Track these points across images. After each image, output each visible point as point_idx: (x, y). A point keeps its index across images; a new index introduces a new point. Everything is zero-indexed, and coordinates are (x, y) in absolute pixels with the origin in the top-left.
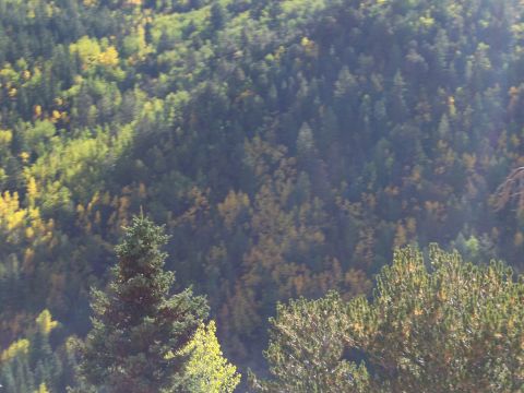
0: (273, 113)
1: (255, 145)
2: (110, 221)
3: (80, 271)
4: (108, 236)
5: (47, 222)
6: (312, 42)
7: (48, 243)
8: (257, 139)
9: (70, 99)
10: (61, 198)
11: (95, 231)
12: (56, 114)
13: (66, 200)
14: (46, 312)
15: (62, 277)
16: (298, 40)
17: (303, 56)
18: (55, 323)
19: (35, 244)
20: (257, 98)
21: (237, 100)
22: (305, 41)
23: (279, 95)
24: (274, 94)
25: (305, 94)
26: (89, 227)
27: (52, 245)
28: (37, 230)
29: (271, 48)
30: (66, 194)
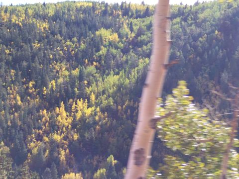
0: (206, 65)
1: (199, 80)
2: (134, 114)
3: (122, 137)
4: (133, 121)
5: (104, 113)
6: (219, 33)
7: (106, 124)
8: (200, 77)
9: (100, 56)
10: (109, 102)
11: (127, 119)
12: (95, 63)
13: (112, 104)
14: (112, 156)
15: (115, 140)
16: (213, 32)
17: (216, 39)
18: (116, 161)
19: (100, 123)
20: (198, 58)
21: (188, 58)
22: (217, 32)
23: (208, 57)
24: (206, 56)
25: (221, 57)
26: (125, 116)
27: (108, 125)
28: (100, 117)
29: (200, 35)
30: (111, 100)
